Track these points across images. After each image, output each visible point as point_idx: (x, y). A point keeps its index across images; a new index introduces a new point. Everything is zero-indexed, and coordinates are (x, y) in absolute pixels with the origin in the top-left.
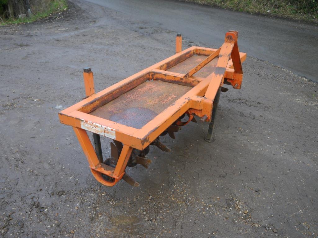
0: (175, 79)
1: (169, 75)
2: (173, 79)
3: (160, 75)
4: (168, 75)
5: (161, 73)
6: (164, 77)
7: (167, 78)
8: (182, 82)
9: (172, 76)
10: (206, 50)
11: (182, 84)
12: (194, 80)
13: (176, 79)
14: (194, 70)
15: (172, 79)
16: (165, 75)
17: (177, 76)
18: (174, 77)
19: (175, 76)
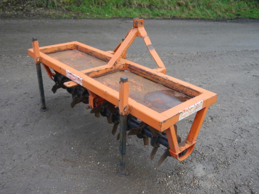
0: (106, 71)
1: (101, 69)
2: (105, 72)
3: (94, 73)
4: (101, 70)
5: (94, 71)
6: (97, 74)
7: (100, 73)
8: (112, 71)
9: (104, 70)
11: (112, 72)
12: (120, 64)
13: (107, 70)
14: (121, 56)
15: (104, 72)
16: (98, 71)
18: (106, 69)
19: (106, 68)
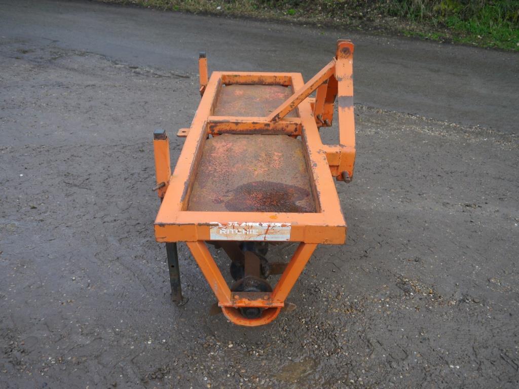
0: (254, 127)
1: (244, 122)
2: (252, 128)
3: (228, 124)
4: (242, 123)
5: (228, 122)
6: (234, 127)
7: (240, 128)
8: (267, 130)
9: (249, 123)
10: (239, 76)
11: (267, 133)
12: (288, 123)
13: (258, 127)
14: (290, 107)
15: (250, 127)
16: (237, 123)
17: (258, 122)
18: (254, 123)
19: (255, 121)
